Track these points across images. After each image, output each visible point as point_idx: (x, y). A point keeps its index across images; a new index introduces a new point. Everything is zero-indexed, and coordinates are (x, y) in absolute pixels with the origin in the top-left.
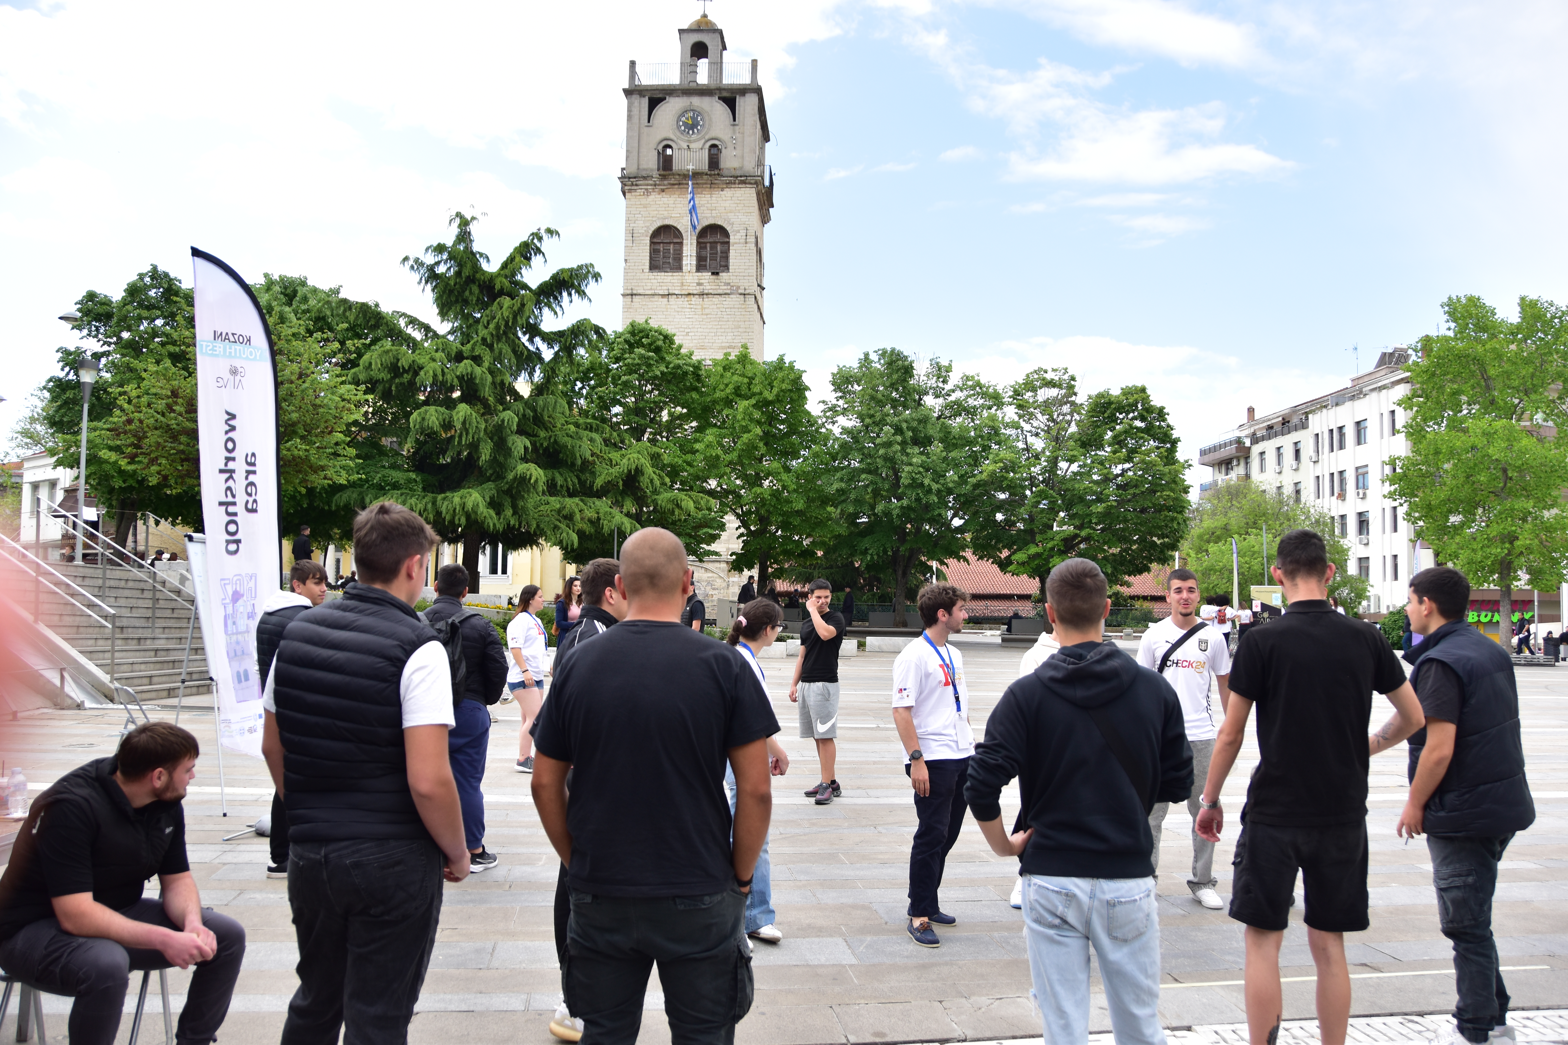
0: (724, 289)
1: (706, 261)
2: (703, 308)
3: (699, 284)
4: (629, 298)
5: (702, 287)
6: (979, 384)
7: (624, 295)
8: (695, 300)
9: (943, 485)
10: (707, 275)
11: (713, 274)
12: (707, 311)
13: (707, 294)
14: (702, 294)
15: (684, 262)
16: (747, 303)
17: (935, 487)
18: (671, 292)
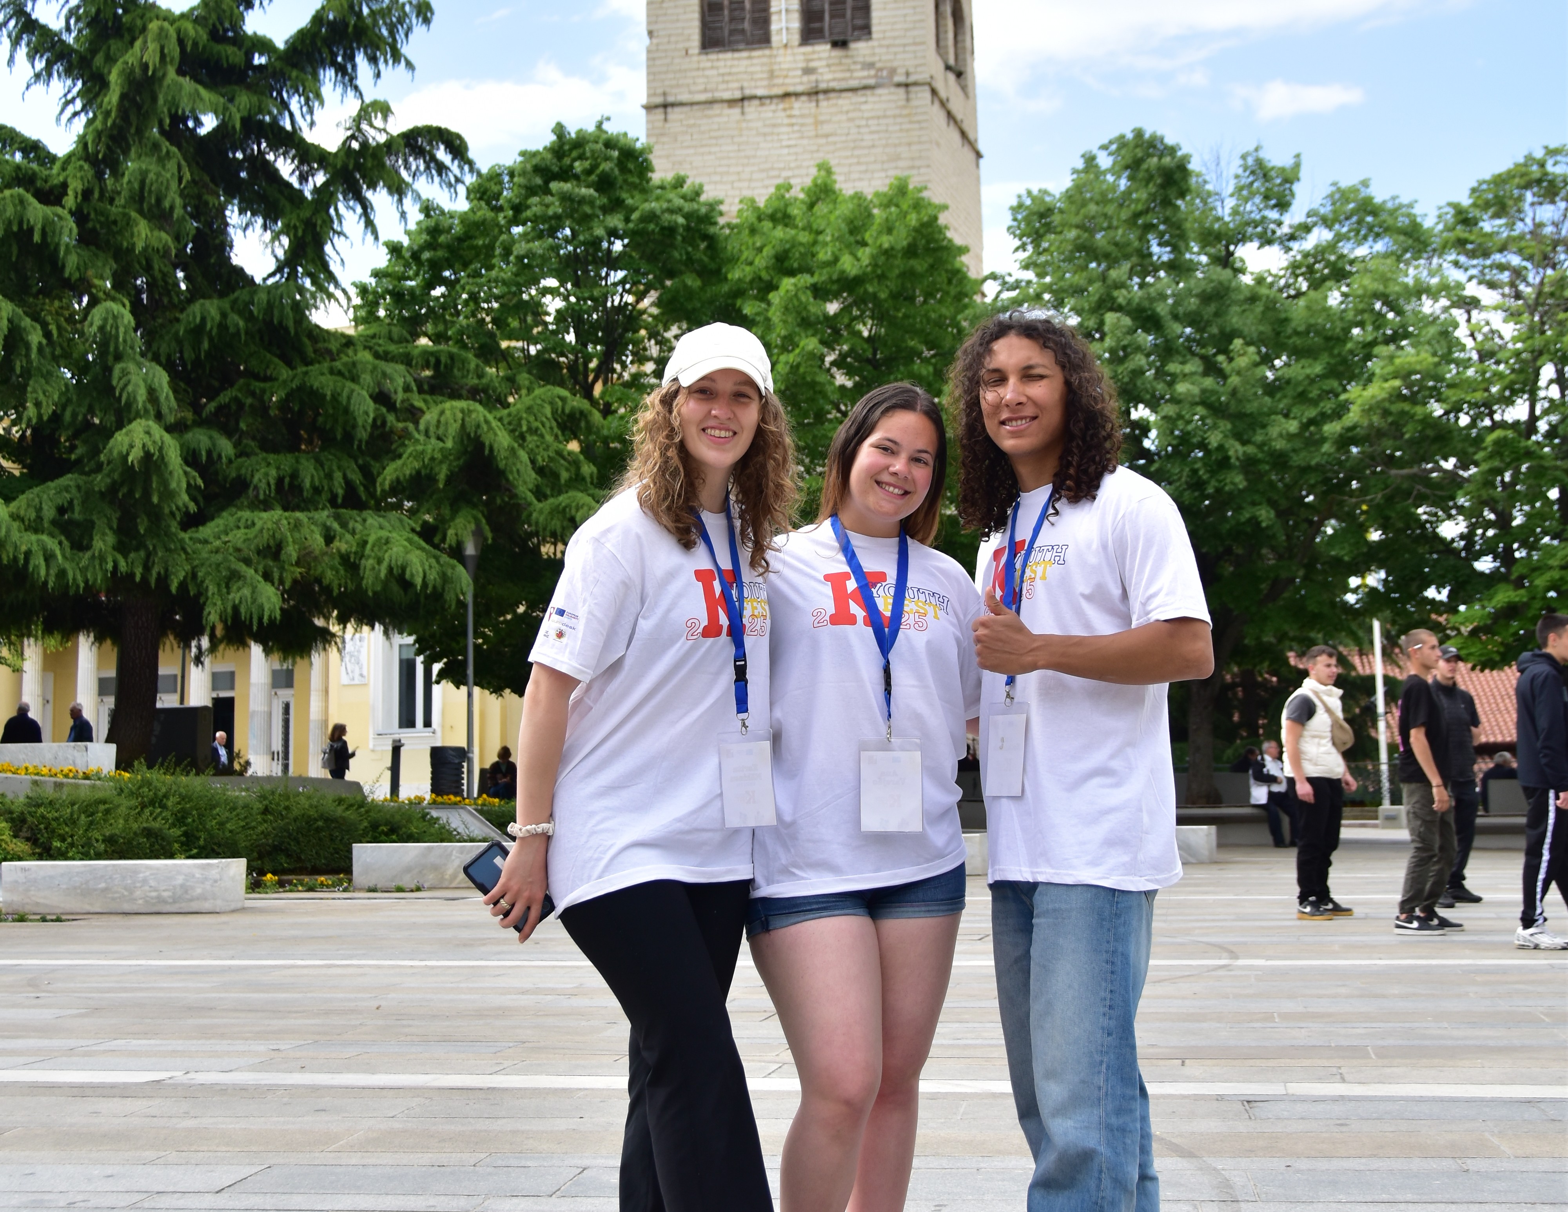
0: (861, 76)
1: (821, 19)
2: (817, 123)
3: (808, 71)
4: (659, 114)
5: (813, 78)
6: (1367, 207)
7: (649, 108)
8: (800, 106)
9: (1260, 446)
10: (823, 50)
11: (835, 44)
12: (826, 129)
13: (826, 92)
14: (814, 93)
15: (774, 27)
16: (914, 103)
17: (1236, 450)
18: (748, 92)
